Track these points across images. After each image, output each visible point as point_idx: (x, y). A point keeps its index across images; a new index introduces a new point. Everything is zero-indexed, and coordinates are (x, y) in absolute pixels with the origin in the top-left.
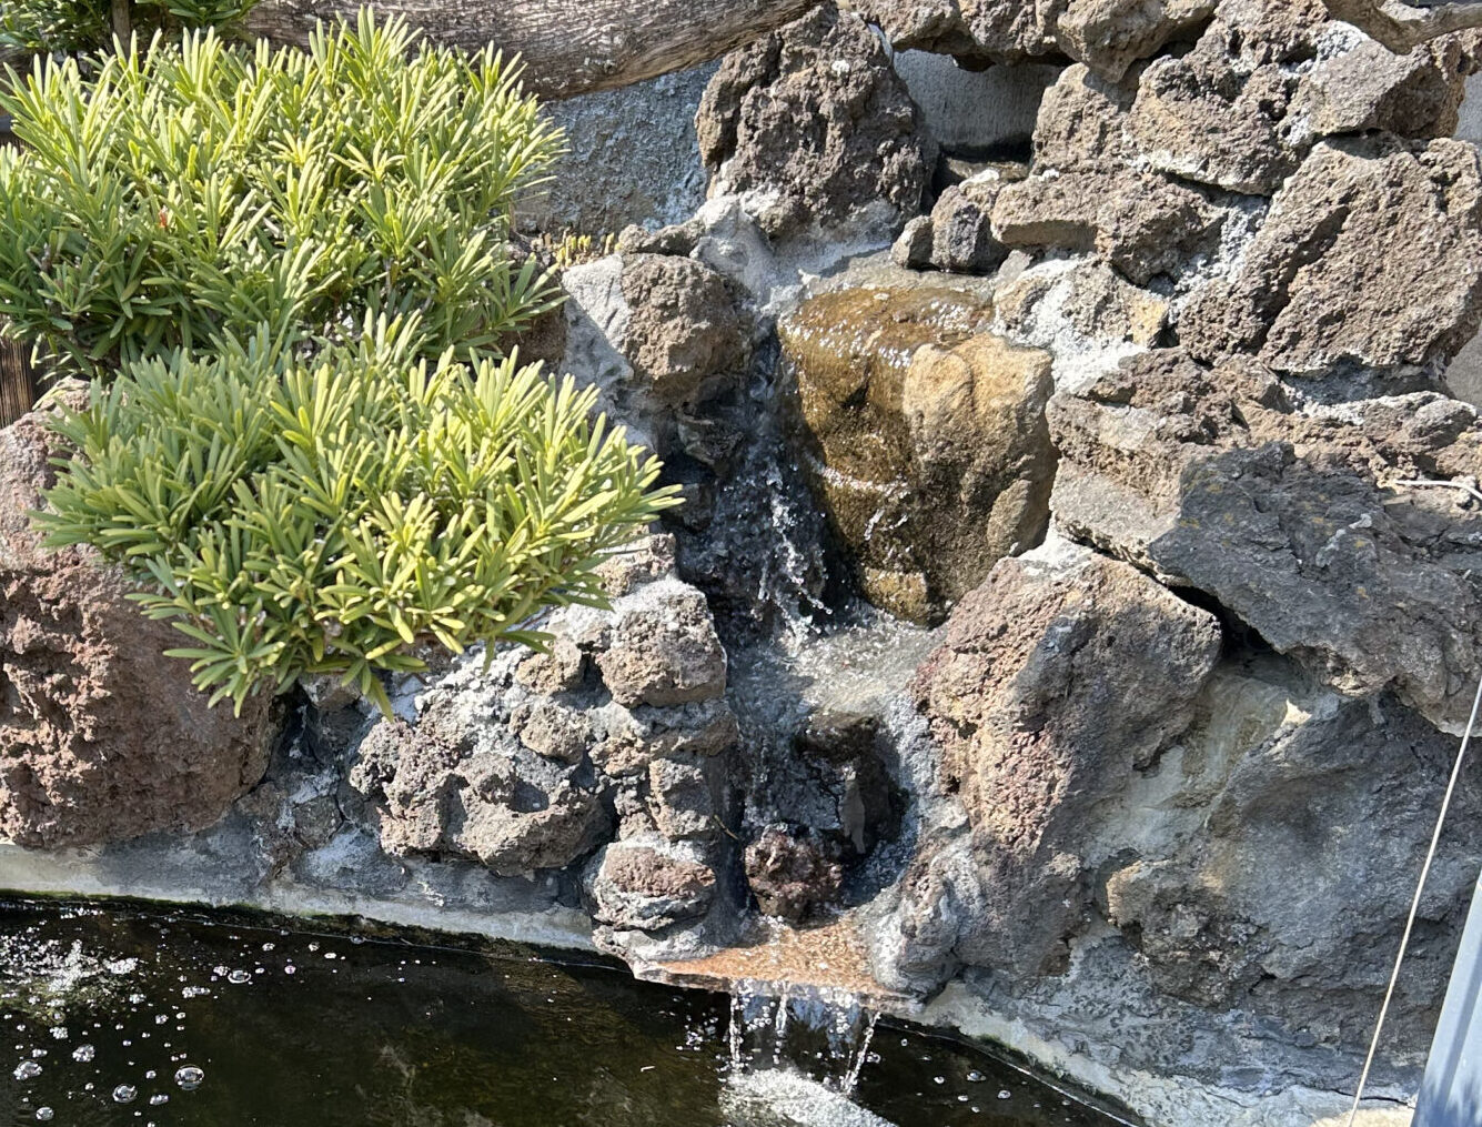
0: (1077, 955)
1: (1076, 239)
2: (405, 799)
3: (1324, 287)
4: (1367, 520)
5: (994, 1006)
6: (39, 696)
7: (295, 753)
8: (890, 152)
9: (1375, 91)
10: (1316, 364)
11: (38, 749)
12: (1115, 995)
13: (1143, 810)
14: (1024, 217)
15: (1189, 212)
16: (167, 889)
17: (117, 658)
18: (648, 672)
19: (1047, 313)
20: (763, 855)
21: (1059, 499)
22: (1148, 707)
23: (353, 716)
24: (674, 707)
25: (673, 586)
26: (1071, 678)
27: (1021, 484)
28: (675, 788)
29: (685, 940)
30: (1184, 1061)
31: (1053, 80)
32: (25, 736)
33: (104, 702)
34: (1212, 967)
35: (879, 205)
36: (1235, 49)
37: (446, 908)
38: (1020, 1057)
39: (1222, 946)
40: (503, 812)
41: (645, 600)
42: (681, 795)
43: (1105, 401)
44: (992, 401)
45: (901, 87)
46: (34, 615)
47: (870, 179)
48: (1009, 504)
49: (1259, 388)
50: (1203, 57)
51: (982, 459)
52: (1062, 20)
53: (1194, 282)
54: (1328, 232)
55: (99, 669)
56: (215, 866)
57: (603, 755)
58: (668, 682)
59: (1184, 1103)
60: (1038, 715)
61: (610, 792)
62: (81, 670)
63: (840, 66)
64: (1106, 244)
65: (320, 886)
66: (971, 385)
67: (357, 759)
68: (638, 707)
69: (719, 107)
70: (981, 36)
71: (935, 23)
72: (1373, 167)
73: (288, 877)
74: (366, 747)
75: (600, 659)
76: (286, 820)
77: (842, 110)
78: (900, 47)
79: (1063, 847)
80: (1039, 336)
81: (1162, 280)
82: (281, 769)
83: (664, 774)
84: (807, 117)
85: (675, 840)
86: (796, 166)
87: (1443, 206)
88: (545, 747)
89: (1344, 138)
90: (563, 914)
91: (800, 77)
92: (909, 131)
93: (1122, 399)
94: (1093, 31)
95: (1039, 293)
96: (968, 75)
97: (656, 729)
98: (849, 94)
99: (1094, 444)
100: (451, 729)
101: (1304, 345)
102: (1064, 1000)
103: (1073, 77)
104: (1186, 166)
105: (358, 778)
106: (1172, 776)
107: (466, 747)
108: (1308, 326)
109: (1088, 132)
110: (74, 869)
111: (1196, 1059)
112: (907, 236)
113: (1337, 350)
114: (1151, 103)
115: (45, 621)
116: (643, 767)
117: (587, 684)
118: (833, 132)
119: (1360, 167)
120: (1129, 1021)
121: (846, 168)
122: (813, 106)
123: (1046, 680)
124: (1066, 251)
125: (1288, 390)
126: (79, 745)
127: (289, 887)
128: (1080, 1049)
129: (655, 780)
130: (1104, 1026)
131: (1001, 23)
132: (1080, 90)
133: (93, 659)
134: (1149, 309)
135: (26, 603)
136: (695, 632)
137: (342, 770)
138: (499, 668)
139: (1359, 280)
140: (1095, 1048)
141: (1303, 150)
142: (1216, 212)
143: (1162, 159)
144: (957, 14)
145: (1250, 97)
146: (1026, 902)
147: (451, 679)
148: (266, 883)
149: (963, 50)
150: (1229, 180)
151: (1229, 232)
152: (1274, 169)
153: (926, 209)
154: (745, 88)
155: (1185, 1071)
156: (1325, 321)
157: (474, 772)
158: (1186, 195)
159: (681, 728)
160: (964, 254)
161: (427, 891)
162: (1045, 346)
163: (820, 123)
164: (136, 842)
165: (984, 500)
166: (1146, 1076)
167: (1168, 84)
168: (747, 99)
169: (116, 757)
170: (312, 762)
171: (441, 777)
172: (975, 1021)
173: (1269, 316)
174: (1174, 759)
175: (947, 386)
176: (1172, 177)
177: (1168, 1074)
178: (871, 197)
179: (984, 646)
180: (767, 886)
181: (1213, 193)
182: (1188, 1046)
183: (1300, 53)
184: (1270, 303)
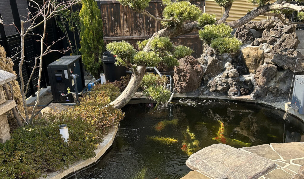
0: (268, 95)
1: (266, 42)
2: (213, 86)
3: (285, 43)
4: (287, 57)
5: (261, 100)
6: (183, 79)
7: (202, 85)
8: (250, 37)
9: (288, 29)
10: (284, 49)
11: (182, 84)
12: (271, 97)
13: (272, 83)
14: (261, 40)
15: (274, 39)
16: (191, 96)
17: (190, 75)
18: (233, 75)
19: (264, 47)
20: (242, 89)
21: (265, 61)
22: (272, 74)
23: (208, 81)
24: (235, 78)
25: (234, 69)
26: (266, 72)
27: (262, 61)
28: (235, 84)
29: (236, 96)
30: (276, 101)
31: (264, 31)
32: (182, 83)
33: (189, 79)
34: (278, 93)
35: (250, 41)
36: (278, 27)
37: (215, 96)
38: (263, 104)
39: (279, 91)
40: (221, 86)
41: (232, 70)
42: (235, 85)
43: (268, 53)
44: (259, 54)
45: (251, 32)
46: (184, 72)
47: (249, 39)
48: (261, 62)
49: (280, 51)
50: (275, 28)
51: (259, 59)
52: (264, 26)
53: (275, 44)
54: (285, 39)
55: (189, 76)
56: (196, 94)
57: (229, 82)
58: (234, 75)
59: (276, 104)
60: (264, 75)
61: (229, 85)
62: (187, 76)
63: (246, 30)
64: (268, 42)
65: (204, 95)
66: (258, 53)
67: (208, 84)
68: (232, 78)
69: (236, 34)
70: (258, 28)
71: (254, 27)
72: (288, 35)
73: (202, 94)
74: (209, 83)
75: (228, 74)
76: (202, 89)
77: (246, 34)
78: (251, 29)
79: (266, 85)
80: (263, 49)
81: (273, 44)
82: (201, 86)
83: (234, 83)
84: (244, 34)
85: (235, 88)
86: (243, 38)
87: (293, 37)
88: (224, 82)
89: (286, 33)
90: (225, 96)
91: (243, 31)
92: (252, 35)
93: (269, 52)
94: (267, 27)
95: (263, 46)
96: (256, 31)
97: (233, 79)
98: (247, 32)
99: (267, 56)
100: (216, 81)
101: (283, 48)
102: (267, 98)
103: (265, 30)
104: (274, 36)
105: (208, 85)
106: (274, 80)
107: (217, 82)
108: (284, 46)
109: (267, 35)
110: (183, 95)
111: (277, 101)
112: (252, 43)
113: (286, 48)
114: (271, 31)
115: (185, 73)
116: (232, 83)
117: (227, 77)
118: (246, 35)
119: (287, 35)
120: (272, 99)
121: (247, 38)
122: (244, 33)
123: (264, 72)
124: (265, 43)
125: (282, 51)
126: (186, 83)
127: (202, 95)
128: (268, 102)
129: (233, 83)
130: (270, 99)
131: (259, 27)
132: (266, 31)
133: (188, 75)
134: (272, 46)
135: (183, 71)
136: (236, 72)
137: (207, 85)
138: (220, 76)
139: (287, 43)
140: (269, 101)
141: (283, 34)
142: (277, 39)
143: (272, 35)
144: (256, 26)
145: (279, 30)
146: (263, 90)
147: (216, 77)
148: (200, 95)
149: (256, 29)
150: (277, 36)
151: (277, 40)
152: (281, 35)
153: (254, 41)
154: (238, 32)
155: (276, 102)
156: (285, 46)
157: (218, 84)
158: (274, 38)
159: (235, 79)
160: (257, 44)
161: (214, 95)
162: (264, 50)
163: (245, 35)
164: (189, 92)
165: (259, 62)
166: (273, 103)
167: (272, 30)
168: (239, 33)
169: (189, 84)
170: (204, 85)
171: (216, 84)
172: (260, 102)
173: (281, 46)
174: (274, 78)
175: (256, 53)
176: (273, 37)
177: (275, 102)
178: (249, 40)
179: (259, 71)
180: (243, 92)
181: (276, 37)
182: (276, 100)
183: (283, 27)
184: (280, 45)
